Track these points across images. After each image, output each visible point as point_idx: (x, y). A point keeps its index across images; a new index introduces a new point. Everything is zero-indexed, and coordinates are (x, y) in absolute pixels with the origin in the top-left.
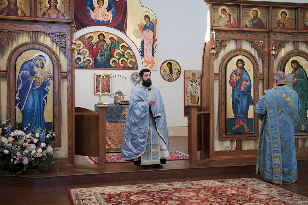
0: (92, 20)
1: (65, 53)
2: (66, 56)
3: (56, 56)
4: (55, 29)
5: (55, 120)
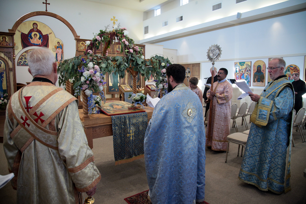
0: (31, 43)
1: (11, 60)
2: (11, 61)
3: (7, 61)
4: (5, 50)
5: (8, 89)
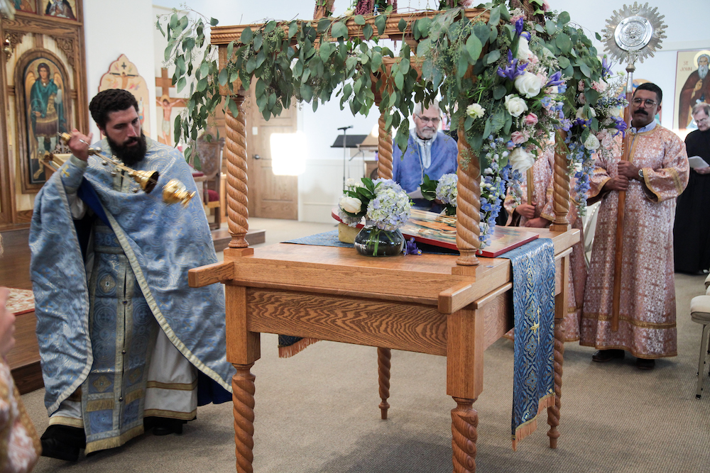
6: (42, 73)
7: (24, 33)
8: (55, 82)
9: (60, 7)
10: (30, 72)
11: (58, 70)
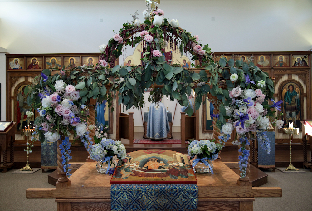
5: (110, 120)
6: (290, 88)
7: (283, 75)
8: (296, 91)
9: (301, 63)
10: (284, 88)
11: (298, 87)
